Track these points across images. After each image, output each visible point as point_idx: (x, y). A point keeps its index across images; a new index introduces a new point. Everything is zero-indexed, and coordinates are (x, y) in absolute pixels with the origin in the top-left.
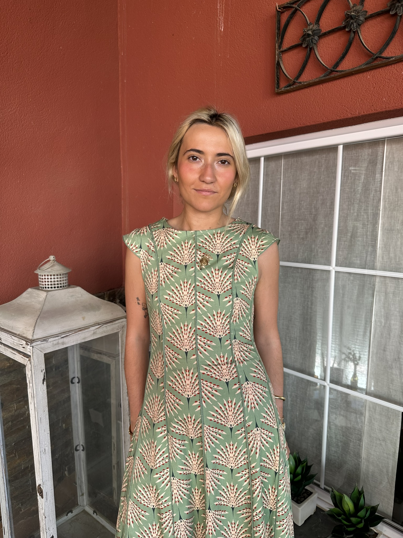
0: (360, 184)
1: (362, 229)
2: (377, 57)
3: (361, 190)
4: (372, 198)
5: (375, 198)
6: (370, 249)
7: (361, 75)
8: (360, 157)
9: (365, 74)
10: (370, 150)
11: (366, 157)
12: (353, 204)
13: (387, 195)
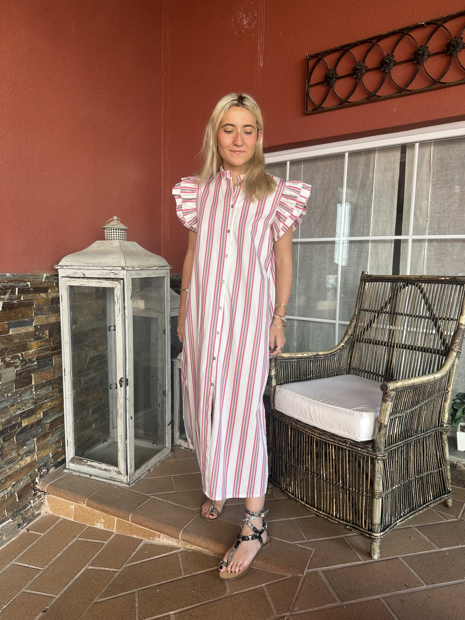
0: (359, 180)
1: (360, 211)
2: (373, 96)
3: (360, 184)
4: (367, 190)
5: (369, 190)
6: (366, 225)
7: (363, 106)
8: (359, 162)
9: (365, 105)
10: (366, 157)
11: (363, 162)
12: (354, 194)
13: (377, 187)
